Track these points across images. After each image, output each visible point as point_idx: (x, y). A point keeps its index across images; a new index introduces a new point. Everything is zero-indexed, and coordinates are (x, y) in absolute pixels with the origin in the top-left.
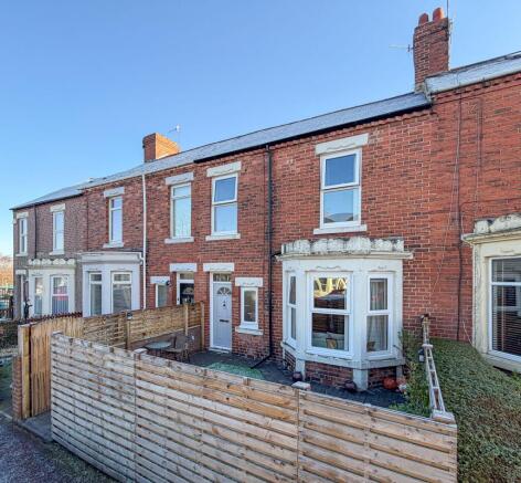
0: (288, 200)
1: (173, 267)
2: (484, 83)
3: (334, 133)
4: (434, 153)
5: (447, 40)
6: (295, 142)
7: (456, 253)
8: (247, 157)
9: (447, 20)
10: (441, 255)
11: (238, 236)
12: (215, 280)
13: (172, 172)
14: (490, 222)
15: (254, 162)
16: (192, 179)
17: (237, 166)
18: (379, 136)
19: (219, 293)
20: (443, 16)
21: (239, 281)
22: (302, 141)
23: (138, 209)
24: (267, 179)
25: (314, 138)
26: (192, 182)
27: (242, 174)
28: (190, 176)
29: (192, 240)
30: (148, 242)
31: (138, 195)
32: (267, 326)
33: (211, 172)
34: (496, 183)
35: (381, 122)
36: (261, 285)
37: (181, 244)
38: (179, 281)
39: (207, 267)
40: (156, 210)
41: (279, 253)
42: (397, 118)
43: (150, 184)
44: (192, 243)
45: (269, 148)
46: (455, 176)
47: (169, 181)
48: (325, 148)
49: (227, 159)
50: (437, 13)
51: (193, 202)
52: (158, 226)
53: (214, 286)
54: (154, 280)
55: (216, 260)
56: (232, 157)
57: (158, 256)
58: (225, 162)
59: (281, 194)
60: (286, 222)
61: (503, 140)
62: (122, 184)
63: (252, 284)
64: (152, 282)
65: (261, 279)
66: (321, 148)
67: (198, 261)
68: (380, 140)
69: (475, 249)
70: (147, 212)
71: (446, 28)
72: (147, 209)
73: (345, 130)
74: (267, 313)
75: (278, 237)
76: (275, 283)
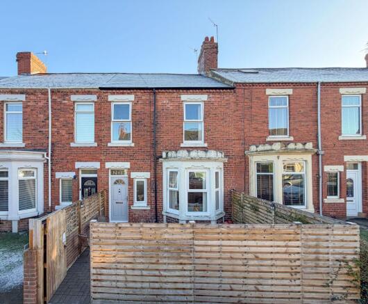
0: (165, 125)
1: (78, 165)
2: (253, 84)
3: (191, 91)
4: (235, 111)
5: (217, 54)
6: (171, 91)
7: (243, 160)
8: (139, 93)
9: (217, 44)
10: (238, 160)
11: (133, 145)
12: (112, 174)
13: (77, 92)
14: (257, 147)
15: (143, 98)
16: (96, 100)
17: (132, 97)
18: (213, 98)
19: (115, 183)
20: (215, 41)
21: (133, 175)
22: (175, 91)
23: (42, 116)
24: (152, 110)
25: (181, 91)
26: (95, 102)
27: (135, 104)
28: (94, 98)
29: (96, 145)
30: (52, 144)
31: (41, 104)
32: (153, 202)
33: (111, 98)
34: (256, 129)
35: (214, 91)
36: (149, 177)
37: (86, 147)
38: (81, 175)
39: (108, 165)
40: (61, 119)
41: (161, 157)
42: (221, 91)
43: (54, 97)
44: (96, 147)
45: (154, 91)
46: (243, 124)
47: (74, 98)
48: (186, 98)
49: (125, 91)
50: (212, 39)
51: (95, 116)
52: (63, 132)
53: (112, 178)
54: (59, 175)
55: (116, 160)
56: (129, 91)
57: (63, 156)
58: (123, 93)
59: (161, 120)
60: (164, 138)
61: (258, 111)
62: (22, 92)
63: (143, 176)
64: (57, 177)
65: (149, 173)
66: (184, 97)
67: (100, 161)
68: (213, 100)
69: (250, 158)
70: (52, 120)
71: (217, 48)
72: (52, 118)
73: (197, 91)
74: (153, 195)
75: (160, 147)
76: (158, 176)
